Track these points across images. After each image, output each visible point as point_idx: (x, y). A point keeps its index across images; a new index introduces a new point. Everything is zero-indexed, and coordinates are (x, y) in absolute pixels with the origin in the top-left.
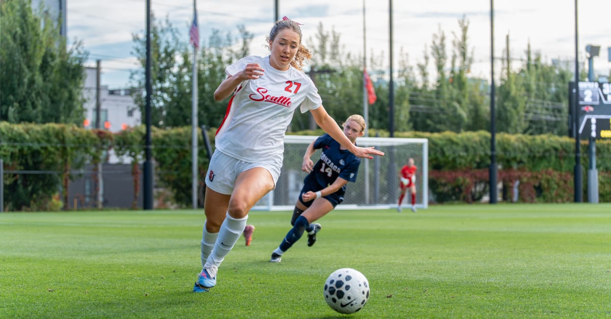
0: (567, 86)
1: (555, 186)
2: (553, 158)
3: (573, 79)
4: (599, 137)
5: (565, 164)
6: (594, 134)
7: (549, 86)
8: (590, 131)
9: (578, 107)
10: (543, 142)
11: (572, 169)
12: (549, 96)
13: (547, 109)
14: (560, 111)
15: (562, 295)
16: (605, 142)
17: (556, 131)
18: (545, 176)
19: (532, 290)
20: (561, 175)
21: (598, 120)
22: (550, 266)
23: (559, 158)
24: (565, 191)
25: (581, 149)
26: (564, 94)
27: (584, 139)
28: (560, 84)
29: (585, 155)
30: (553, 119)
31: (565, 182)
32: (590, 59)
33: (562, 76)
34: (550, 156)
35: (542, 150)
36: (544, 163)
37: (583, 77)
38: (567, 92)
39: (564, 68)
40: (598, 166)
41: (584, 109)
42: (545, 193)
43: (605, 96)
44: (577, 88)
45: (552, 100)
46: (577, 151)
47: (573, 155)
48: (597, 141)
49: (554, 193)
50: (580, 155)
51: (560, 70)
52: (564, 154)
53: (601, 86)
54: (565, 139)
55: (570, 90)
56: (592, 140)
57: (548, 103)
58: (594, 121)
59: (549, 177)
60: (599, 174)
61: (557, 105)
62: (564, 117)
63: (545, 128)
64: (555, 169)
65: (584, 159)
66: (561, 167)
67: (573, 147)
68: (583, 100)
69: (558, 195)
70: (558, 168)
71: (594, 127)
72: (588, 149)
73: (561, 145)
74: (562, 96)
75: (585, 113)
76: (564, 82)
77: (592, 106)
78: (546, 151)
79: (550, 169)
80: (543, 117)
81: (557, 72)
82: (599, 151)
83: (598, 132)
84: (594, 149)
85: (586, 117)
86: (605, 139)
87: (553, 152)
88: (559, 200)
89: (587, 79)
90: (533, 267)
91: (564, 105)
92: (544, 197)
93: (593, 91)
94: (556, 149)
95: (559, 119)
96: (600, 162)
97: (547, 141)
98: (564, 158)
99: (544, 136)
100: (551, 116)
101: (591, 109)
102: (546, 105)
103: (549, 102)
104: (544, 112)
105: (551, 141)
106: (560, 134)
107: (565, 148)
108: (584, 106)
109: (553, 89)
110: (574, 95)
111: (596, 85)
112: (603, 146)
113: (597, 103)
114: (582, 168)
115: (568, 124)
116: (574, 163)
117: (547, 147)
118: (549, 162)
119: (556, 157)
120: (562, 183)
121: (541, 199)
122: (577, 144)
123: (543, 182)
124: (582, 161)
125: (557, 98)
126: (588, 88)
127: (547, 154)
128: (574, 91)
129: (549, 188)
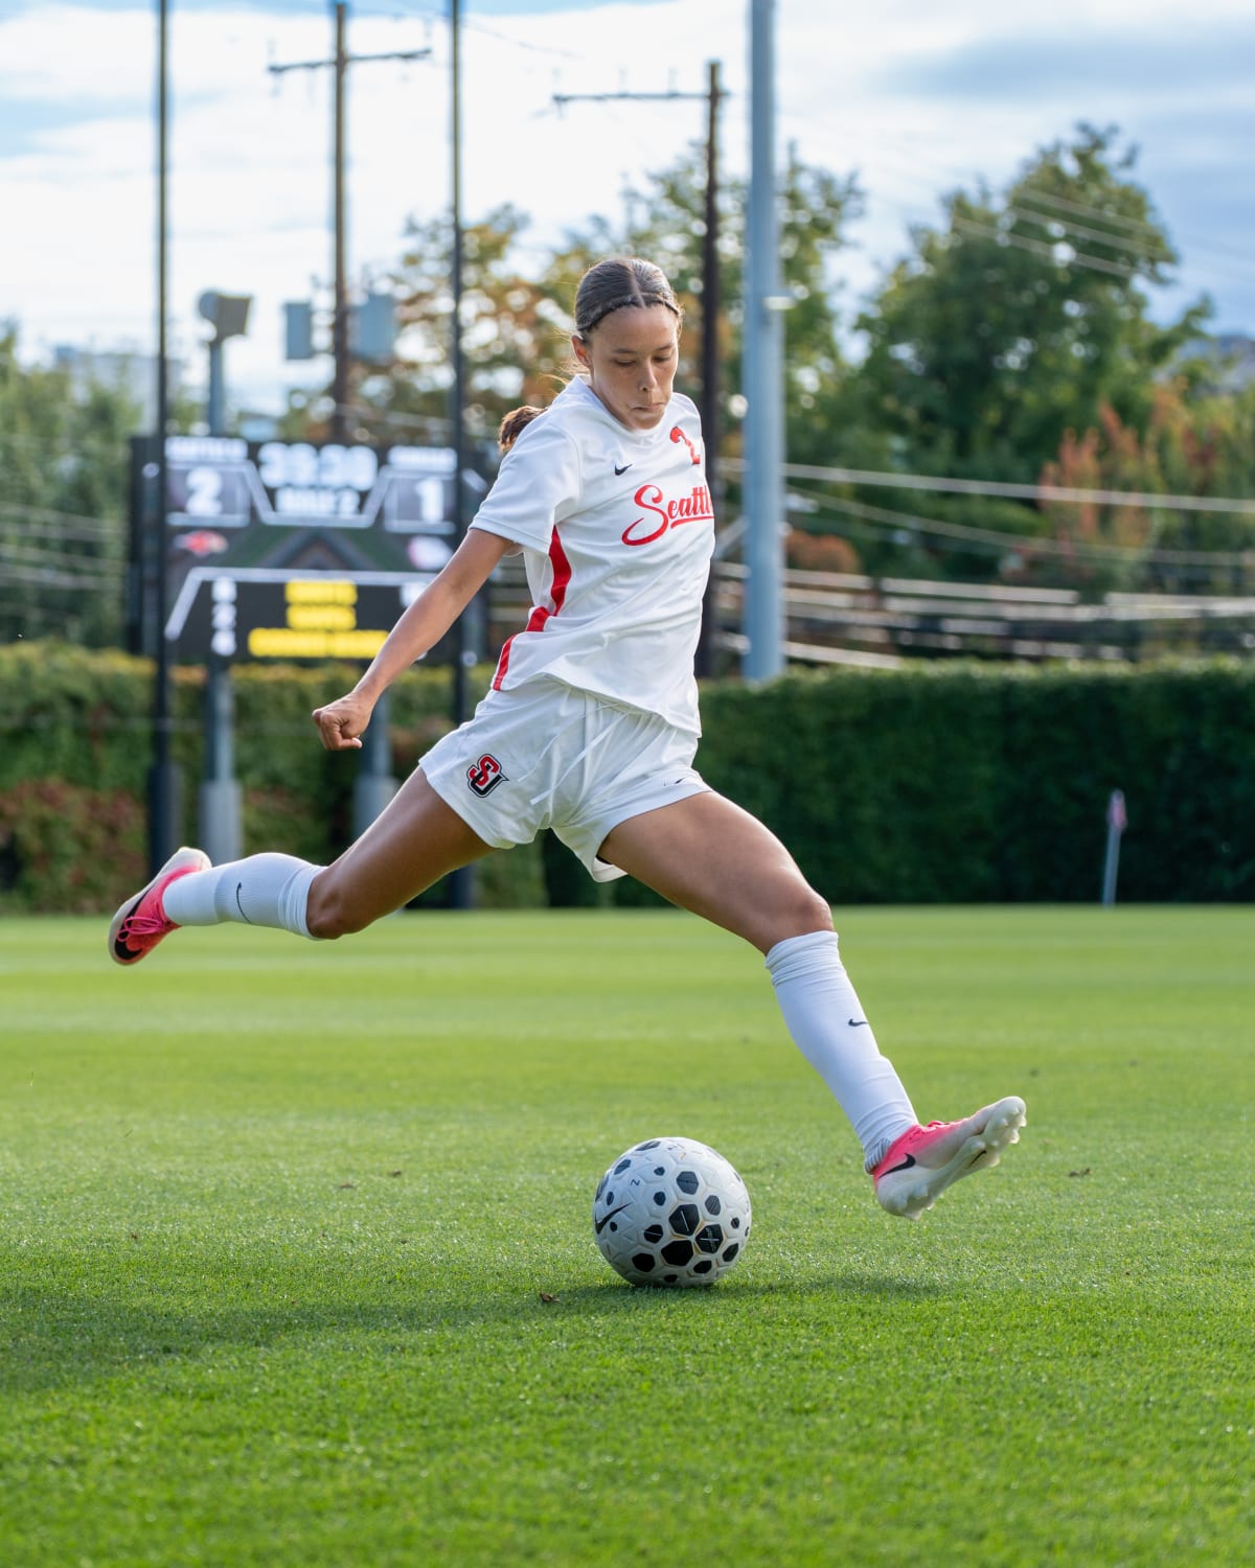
0: (121, 453)
1: (70, 847)
2: (65, 738)
3: (146, 424)
4: (243, 655)
5: (110, 759)
6: (224, 643)
7: (48, 452)
8: (211, 632)
9: (165, 534)
10: (25, 670)
11: (139, 778)
12: (49, 493)
13: (42, 543)
14: (90, 549)
15: (185, 1282)
16: (266, 675)
17: (75, 628)
18: (35, 809)
19: (64, 1262)
20: (93, 805)
21: (243, 588)
22: (112, 1167)
23: (89, 735)
24: (108, 864)
25: (175, 704)
26: (112, 483)
27: (187, 662)
28: (93, 443)
29: (192, 727)
30: (65, 581)
31: (112, 830)
32: (215, 347)
33: (102, 413)
34: (53, 728)
35: (19, 704)
36: (29, 758)
37: (187, 418)
38: (123, 478)
39: (107, 379)
40: (240, 771)
41: (187, 542)
42: (32, 875)
43: (271, 493)
44: (162, 460)
45: (60, 506)
46: (158, 709)
47: (141, 726)
48: (238, 673)
49: (65, 875)
50: (172, 725)
51: (93, 386)
52: (109, 721)
53: (254, 451)
54: (118, 664)
55: (135, 466)
56: (218, 665)
57: (45, 520)
58: (224, 590)
59: (46, 811)
60: (246, 801)
61: (81, 526)
62: (109, 578)
63: (35, 616)
64: (73, 781)
65: (188, 742)
66: (94, 770)
67: (142, 696)
68: (182, 509)
69: (84, 885)
70: (83, 774)
71: (224, 616)
72: (202, 699)
73: (98, 683)
74: (99, 490)
75: (191, 560)
76: (110, 438)
77: (217, 530)
78: (40, 707)
79: (54, 781)
80: (27, 575)
81: (79, 393)
82: (244, 709)
83: (241, 631)
84: (225, 703)
85: (196, 576)
86: (267, 661)
87: (65, 712)
88: (88, 903)
89: (199, 427)
90: (49, 1169)
91: (111, 527)
92: (29, 891)
93: (224, 476)
94: (76, 702)
95: (88, 582)
96: (248, 752)
97: (40, 670)
98: (109, 736)
99: (28, 651)
100: (59, 568)
101: (216, 544)
102: (35, 529)
103: (52, 516)
104: (33, 553)
105: (57, 671)
106: (94, 641)
107: (111, 699)
108: (186, 530)
109: (67, 464)
110: (150, 491)
111: (237, 450)
112: (259, 689)
113: (238, 520)
114: (177, 779)
115: (123, 603)
116: (146, 759)
117: (42, 693)
118: (49, 750)
119: (79, 732)
120: (98, 836)
121: (17, 898)
122: (160, 682)
123: (27, 833)
124: (176, 750)
125: (80, 498)
126: (202, 462)
127: (42, 721)
128: (150, 470)
129: (49, 855)
